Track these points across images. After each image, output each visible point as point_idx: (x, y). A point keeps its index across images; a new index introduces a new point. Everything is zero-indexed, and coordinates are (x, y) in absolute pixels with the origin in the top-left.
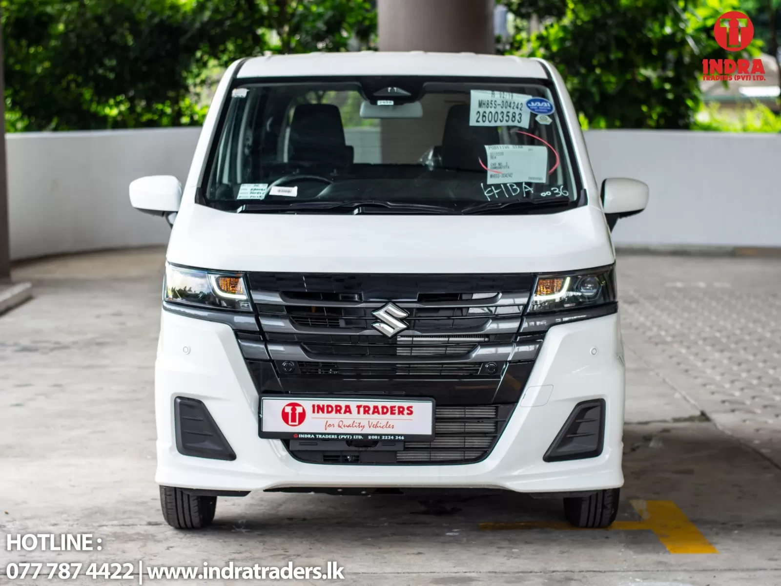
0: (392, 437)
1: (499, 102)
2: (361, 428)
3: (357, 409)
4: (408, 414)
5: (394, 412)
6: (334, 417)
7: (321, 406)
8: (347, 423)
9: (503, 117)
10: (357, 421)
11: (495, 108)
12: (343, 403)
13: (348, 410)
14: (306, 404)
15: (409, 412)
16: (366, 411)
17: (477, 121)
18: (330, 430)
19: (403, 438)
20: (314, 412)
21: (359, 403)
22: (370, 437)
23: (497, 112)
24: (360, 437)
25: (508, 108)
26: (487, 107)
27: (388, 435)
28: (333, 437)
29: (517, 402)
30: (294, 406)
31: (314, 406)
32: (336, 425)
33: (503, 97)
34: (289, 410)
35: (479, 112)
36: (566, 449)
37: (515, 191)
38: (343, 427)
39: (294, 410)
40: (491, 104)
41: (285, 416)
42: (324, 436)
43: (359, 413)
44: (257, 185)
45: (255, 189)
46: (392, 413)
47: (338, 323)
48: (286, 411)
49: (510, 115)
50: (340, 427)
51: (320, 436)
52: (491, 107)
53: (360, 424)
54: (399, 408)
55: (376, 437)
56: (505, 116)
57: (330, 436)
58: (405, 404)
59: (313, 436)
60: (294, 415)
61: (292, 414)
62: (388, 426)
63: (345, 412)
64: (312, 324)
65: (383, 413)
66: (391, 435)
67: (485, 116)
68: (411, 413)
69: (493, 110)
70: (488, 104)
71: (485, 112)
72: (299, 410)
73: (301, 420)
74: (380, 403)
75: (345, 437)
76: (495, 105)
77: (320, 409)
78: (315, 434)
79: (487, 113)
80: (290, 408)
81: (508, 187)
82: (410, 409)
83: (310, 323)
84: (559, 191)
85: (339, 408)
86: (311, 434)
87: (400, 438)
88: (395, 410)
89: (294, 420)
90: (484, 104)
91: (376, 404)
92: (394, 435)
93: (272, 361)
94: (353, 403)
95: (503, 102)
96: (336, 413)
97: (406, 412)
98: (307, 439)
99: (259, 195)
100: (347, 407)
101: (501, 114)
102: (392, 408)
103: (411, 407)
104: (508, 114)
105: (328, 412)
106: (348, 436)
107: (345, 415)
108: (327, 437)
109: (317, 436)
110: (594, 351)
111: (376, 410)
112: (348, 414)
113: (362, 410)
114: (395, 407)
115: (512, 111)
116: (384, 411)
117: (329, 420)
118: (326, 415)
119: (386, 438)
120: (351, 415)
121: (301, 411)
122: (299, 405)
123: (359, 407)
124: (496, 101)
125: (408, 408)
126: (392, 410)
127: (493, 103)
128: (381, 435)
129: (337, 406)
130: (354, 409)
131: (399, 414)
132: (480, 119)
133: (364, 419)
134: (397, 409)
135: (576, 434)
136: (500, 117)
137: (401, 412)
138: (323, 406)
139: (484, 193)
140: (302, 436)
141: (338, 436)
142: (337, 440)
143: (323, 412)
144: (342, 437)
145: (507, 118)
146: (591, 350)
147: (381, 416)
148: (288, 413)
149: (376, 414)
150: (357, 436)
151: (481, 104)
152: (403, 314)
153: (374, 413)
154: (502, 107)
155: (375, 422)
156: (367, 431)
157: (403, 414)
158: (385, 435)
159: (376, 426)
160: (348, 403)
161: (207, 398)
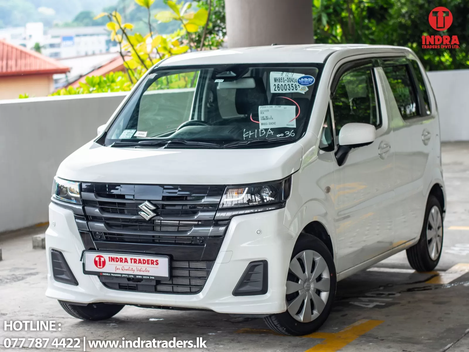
0: (148, 277)
1: (285, 79)
2: (133, 271)
3: (130, 260)
4: (156, 264)
5: (149, 263)
6: (119, 265)
7: (113, 258)
8: (126, 268)
9: (289, 87)
10: (131, 267)
11: (284, 82)
12: (124, 256)
13: (126, 261)
14: (106, 256)
15: (156, 263)
16: (135, 262)
17: (275, 90)
18: (118, 272)
19: (154, 278)
20: (109, 261)
21: (132, 257)
22: (137, 277)
23: (285, 85)
24: (132, 276)
25: (292, 82)
26: (280, 82)
27: (146, 276)
28: (119, 275)
29: (215, 260)
30: (100, 257)
31: (109, 257)
32: (121, 269)
33: (287, 76)
34: (97, 259)
35: (275, 85)
36: (244, 289)
37: (262, 133)
38: (124, 270)
39: (100, 259)
40: (281, 80)
41: (96, 262)
42: (114, 275)
43: (131, 262)
44: (131, 130)
45: (129, 133)
46: (148, 264)
47: (124, 211)
48: (96, 260)
49: (294, 86)
50: (123, 270)
51: (113, 275)
52: (282, 82)
53: (132, 269)
54: (152, 260)
55: (140, 277)
56: (291, 86)
57: (117, 275)
58: (154, 259)
59: (109, 274)
60: (100, 262)
61: (99, 261)
62: (146, 271)
63: (125, 262)
64: (112, 212)
65: (144, 263)
66: (148, 276)
67: (279, 87)
68: (157, 264)
69: (283, 84)
70: (279, 80)
71: (278, 85)
72: (102, 259)
73: (104, 265)
74: (142, 257)
75: (125, 276)
76: (284, 80)
77: (112, 259)
78: (110, 273)
79: (280, 85)
80: (98, 258)
81: (259, 131)
82: (157, 262)
83: (111, 211)
84: (290, 133)
85: (121, 260)
86: (108, 273)
87: (152, 278)
88: (149, 262)
89: (100, 265)
90: (277, 80)
91: (140, 258)
92: (149, 276)
93: (91, 232)
94: (129, 257)
95: (288, 78)
96: (120, 262)
97: (155, 263)
98: (107, 276)
99: (129, 136)
100: (126, 259)
101: (288, 86)
102: (148, 260)
103: (158, 261)
104: (292, 86)
105: (117, 261)
106: (127, 275)
107: (125, 263)
108: (116, 275)
109: (111, 274)
110: (259, 232)
111: (140, 261)
112: (126, 263)
113: (133, 261)
114: (149, 260)
115: (294, 84)
116: (144, 262)
117: (117, 266)
118: (115, 263)
119: (145, 278)
120: (127, 263)
121: (103, 260)
122: (102, 257)
123: (131, 259)
124: (283, 78)
125: (156, 261)
126: (148, 262)
127: (282, 79)
128: (143, 276)
129: (121, 258)
130: (129, 261)
131: (151, 264)
132: (276, 89)
133: (134, 266)
134: (150, 261)
135: (249, 280)
136: (288, 87)
137: (152, 263)
138: (114, 258)
139: (243, 135)
140: (104, 274)
141: (121, 275)
142: (121, 277)
143: (114, 261)
144: (124, 275)
145: (292, 88)
146: (256, 231)
147: (143, 265)
148: (97, 261)
149: (140, 264)
150: (131, 276)
151: (275, 80)
152: (153, 208)
153: (139, 263)
154: (288, 82)
155: (140, 268)
156: (136, 273)
157: (154, 264)
158: (145, 276)
159: (141, 271)
160: (126, 257)
161: (64, 251)
